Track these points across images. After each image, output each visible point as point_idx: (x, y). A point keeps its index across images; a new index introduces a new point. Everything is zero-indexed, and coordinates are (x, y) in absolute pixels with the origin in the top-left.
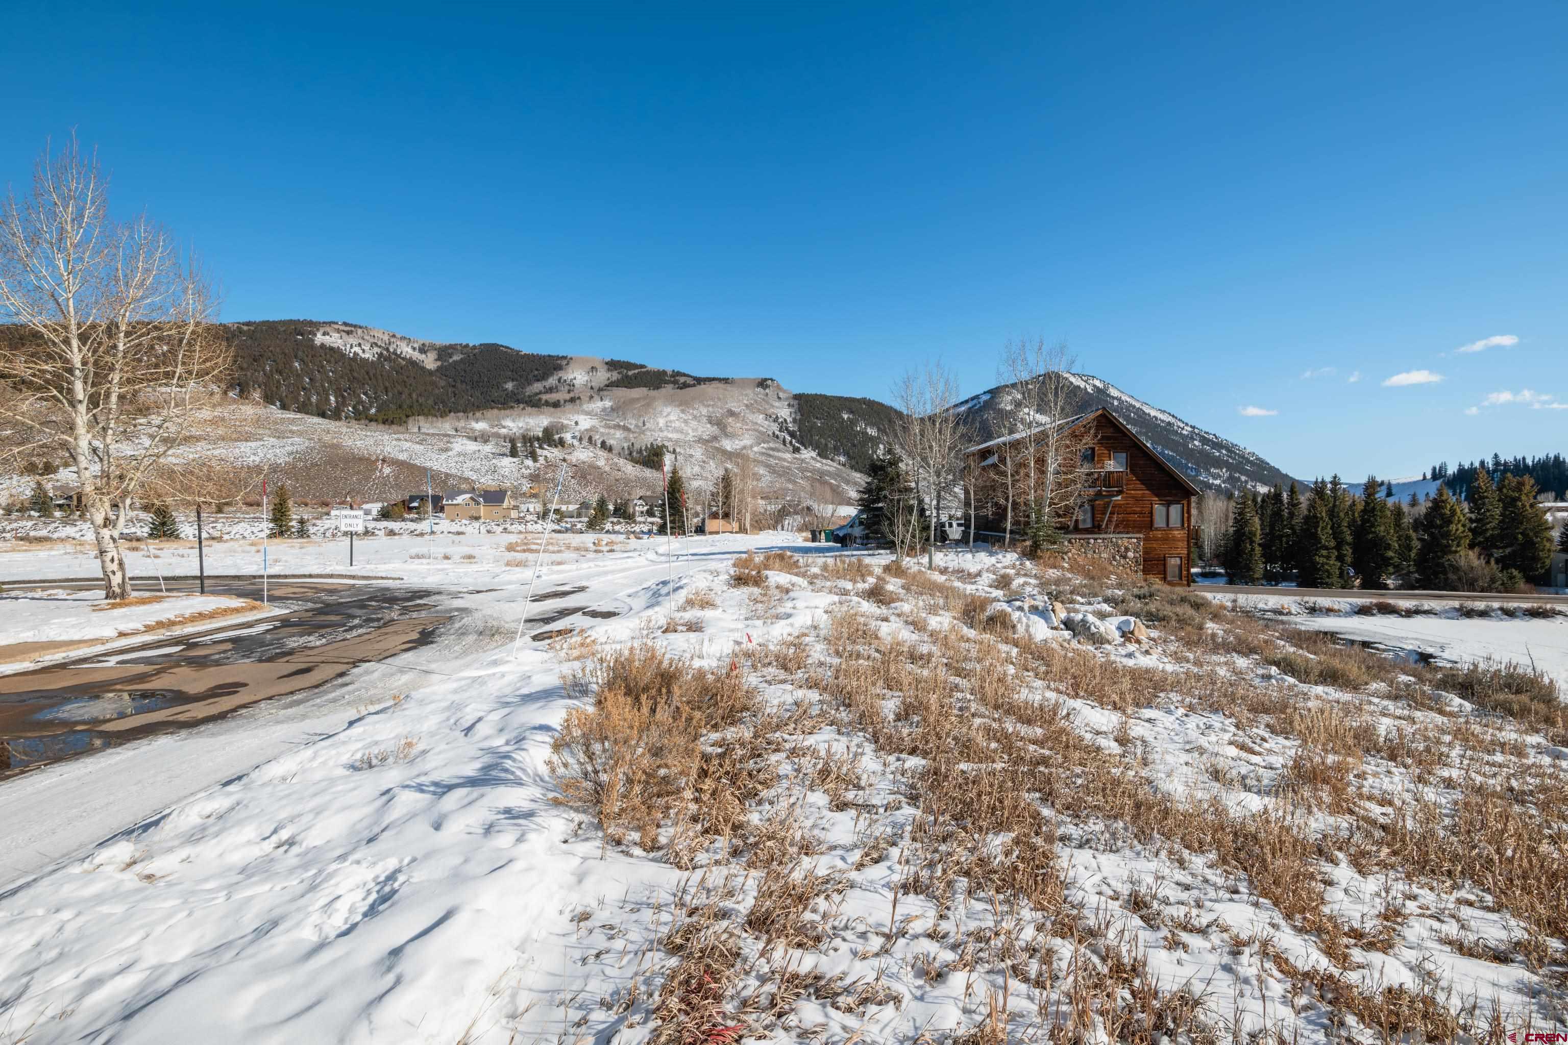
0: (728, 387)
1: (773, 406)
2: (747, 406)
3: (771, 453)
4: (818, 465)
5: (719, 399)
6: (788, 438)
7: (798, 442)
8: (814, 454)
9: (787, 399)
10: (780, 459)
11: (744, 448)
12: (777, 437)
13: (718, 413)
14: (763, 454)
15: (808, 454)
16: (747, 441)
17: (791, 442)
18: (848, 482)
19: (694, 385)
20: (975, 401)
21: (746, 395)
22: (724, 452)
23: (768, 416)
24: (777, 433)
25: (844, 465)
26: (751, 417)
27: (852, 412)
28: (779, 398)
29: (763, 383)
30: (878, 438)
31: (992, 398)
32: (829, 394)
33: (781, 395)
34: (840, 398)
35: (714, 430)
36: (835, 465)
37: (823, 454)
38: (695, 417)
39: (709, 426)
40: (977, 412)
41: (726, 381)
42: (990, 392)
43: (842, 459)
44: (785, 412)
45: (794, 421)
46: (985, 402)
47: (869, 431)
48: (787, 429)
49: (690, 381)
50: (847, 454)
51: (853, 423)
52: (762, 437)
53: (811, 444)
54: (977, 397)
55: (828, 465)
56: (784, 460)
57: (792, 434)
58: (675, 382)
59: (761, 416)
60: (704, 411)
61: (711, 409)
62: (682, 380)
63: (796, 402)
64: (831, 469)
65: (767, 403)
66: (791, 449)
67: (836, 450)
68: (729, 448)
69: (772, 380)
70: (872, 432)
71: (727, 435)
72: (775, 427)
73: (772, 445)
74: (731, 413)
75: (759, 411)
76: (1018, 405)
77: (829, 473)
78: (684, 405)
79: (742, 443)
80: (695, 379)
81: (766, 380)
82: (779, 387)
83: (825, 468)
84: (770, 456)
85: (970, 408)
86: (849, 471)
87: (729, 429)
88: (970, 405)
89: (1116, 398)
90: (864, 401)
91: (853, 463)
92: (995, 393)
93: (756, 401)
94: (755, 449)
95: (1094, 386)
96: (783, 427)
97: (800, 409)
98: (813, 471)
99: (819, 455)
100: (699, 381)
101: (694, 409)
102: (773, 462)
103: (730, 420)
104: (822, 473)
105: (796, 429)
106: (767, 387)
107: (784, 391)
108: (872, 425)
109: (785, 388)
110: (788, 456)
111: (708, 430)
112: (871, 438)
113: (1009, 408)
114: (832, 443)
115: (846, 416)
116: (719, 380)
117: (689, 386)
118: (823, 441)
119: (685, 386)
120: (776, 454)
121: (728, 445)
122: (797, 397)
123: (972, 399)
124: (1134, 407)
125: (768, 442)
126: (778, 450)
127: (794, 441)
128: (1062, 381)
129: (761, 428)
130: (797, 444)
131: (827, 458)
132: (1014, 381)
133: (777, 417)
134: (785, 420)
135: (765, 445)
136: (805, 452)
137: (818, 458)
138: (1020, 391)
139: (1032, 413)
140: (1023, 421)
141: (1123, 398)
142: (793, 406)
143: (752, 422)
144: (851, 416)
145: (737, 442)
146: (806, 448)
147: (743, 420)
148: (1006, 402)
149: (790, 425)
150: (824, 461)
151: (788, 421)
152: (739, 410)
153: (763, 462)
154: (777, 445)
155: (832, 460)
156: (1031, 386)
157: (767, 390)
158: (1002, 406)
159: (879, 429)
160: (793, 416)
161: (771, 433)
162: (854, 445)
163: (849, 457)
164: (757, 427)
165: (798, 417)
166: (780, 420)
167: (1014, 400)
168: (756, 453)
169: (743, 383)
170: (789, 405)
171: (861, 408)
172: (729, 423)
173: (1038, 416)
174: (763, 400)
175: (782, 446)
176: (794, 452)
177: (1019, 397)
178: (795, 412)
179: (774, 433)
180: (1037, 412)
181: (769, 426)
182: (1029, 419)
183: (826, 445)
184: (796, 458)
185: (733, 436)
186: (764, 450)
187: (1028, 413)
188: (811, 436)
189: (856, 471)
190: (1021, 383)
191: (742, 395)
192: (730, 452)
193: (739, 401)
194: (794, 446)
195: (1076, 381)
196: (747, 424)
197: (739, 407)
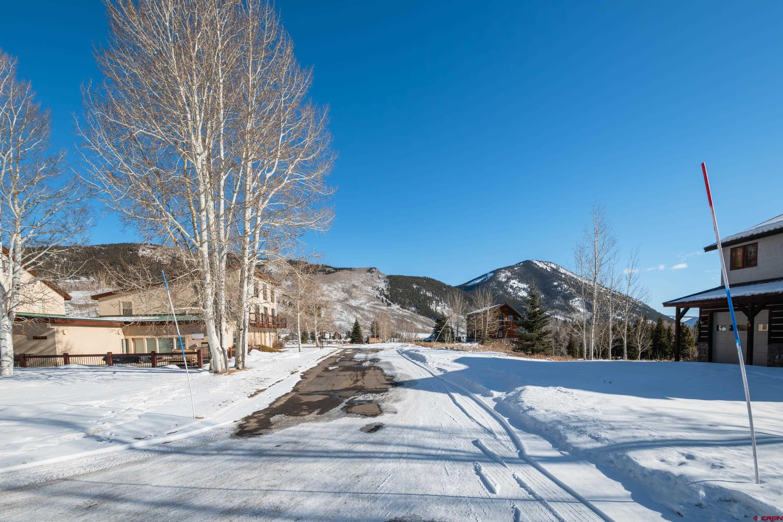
0: (352, 273)
1: (376, 282)
2: (362, 282)
3: (376, 306)
4: (401, 312)
5: (348, 279)
6: (385, 299)
7: (390, 300)
8: (398, 307)
9: (383, 278)
10: (380, 309)
11: (362, 304)
12: (379, 298)
13: (347, 286)
14: (371, 307)
15: (395, 307)
16: (363, 301)
17: (386, 301)
18: (416, 321)
19: (334, 272)
20: (485, 277)
21: (362, 277)
22: (351, 307)
23: (373, 287)
24: (379, 296)
25: (414, 312)
26: (365, 288)
27: (418, 284)
28: (379, 278)
29: (370, 270)
30: (433, 297)
31: (494, 275)
32: (405, 275)
33: (380, 276)
34: (412, 277)
35: (346, 295)
36: (410, 312)
37: (403, 306)
38: (335, 289)
39: (343, 293)
40: (486, 282)
41: (351, 269)
42: (492, 272)
43: (413, 309)
44: (382, 285)
45: (388, 289)
46: (491, 277)
47: (428, 294)
48: (384, 294)
49: (332, 270)
50: (416, 306)
51: (419, 290)
52: (371, 298)
53: (397, 301)
54: (486, 275)
55: (406, 312)
56: (383, 310)
57: (387, 297)
58: (324, 271)
59: (370, 288)
60: (340, 285)
61: (343, 284)
62: (328, 269)
63: (388, 280)
64: (408, 314)
65: (373, 280)
66: (386, 304)
67: (410, 304)
68: (354, 304)
69: (375, 268)
70: (429, 294)
71: (352, 298)
72: (377, 293)
73: (376, 302)
74: (354, 286)
75: (369, 285)
76: (509, 279)
77: (407, 317)
78: (329, 282)
79: (361, 302)
80: (334, 268)
81: (372, 268)
82: (379, 272)
83: (405, 314)
84: (375, 308)
85: (482, 281)
86: (417, 315)
87: (353, 295)
88: (482, 279)
89: (563, 274)
90: (424, 278)
91: (419, 311)
92: (496, 272)
93: (367, 280)
94: (368, 305)
95: (551, 267)
96: (382, 292)
97: (391, 284)
98: (399, 315)
99: (401, 307)
100: (337, 270)
101: (334, 284)
102: (377, 311)
103: (354, 290)
104: (403, 316)
105: (388, 294)
106: (373, 272)
107: (382, 274)
108: (429, 291)
109: (382, 272)
110: (385, 308)
111: (342, 295)
112: (429, 298)
113: (504, 280)
114: (408, 301)
115: (415, 287)
116: (347, 269)
117: (332, 273)
118: (403, 300)
119: (329, 272)
120: (378, 307)
121: (353, 303)
122: (389, 277)
123: (483, 276)
124: (573, 278)
125: (374, 301)
126: (379, 305)
127: (387, 300)
128: (533, 265)
129: (370, 294)
130: (389, 302)
131: (405, 309)
132: (506, 266)
133: (378, 288)
134: (383, 289)
135: (373, 303)
136: (394, 305)
137: (401, 309)
138: (509, 271)
139: (516, 282)
140: (512, 287)
141: (567, 274)
142: (387, 282)
143: (365, 291)
144: (418, 286)
145: (358, 301)
146: (394, 304)
147: (361, 290)
148: (502, 277)
149: (385, 292)
150: (404, 310)
151: (384, 290)
152: (358, 285)
153: (372, 311)
154: (379, 302)
155: (408, 309)
156: (516, 269)
157: (373, 274)
158: (500, 279)
159: (433, 293)
160: (387, 287)
161: (375, 296)
162: (420, 302)
163: (417, 308)
164: (368, 293)
165: (390, 288)
166: (380, 289)
167: (506, 276)
168: (368, 307)
169: (360, 270)
170: (384, 281)
171: (423, 282)
172: (353, 292)
173: (520, 284)
174: (371, 279)
175: (381, 303)
176: (388, 306)
177: (509, 274)
178: (388, 285)
179: (377, 296)
180: (519, 282)
181: (374, 292)
182: (515, 286)
183: (405, 302)
184: (389, 309)
185: (355, 298)
186: (372, 305)
187: (514, 283)
188: (397, 297)
189: (421, 315)
190: (510, 267)
191: (360, 277)
192: (354, 307)
193: (358, 280)
194: (388, 303)
195: (541, 265)
196: (363, 292)
197: (358, 283)
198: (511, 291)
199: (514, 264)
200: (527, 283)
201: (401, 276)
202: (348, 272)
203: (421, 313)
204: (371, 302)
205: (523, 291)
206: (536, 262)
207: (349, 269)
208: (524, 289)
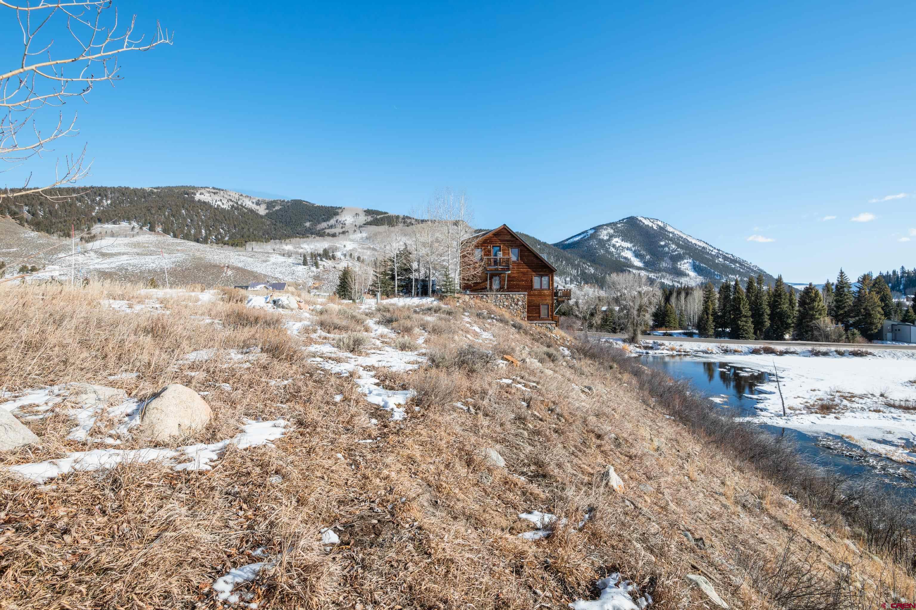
31: (595, 232)
40: (586, 240)
42: (593, 228)
46: (591, 235)
54: (586, 232)
58: (405, 222)
62: (409, 221)
69: (463, 222)
71: (434, 254)
74: (438, 241)
75: (454, 240)
76: (611, 237)
78: (409, 235)
79: (443, 258)
80: (416, 220)
81: (458, 221)
82: (467, 225)
85: (581, 238)
87: (436, 250)
88: (582, 236)
89: (671, 232)
92: (597, 229)
95: (658, 225)
100: (419, 222)
101: (415, 238)
106: (459, 225)
107: (470, 228)
109: (470, 226)
111: (423, 251)
113: (606, 238)
117: (413, 224)
122: (478, 231)
123: (583, 233)
124: (682, 238)
128: (638, 222)
132: (608, 222)
138: (612, 228)
139: (620, 241)
140: (614, 246)
141: (675, 232)
145: (440, 258)
147: (444, 245)
148: (604, 235)
152: (442, 239)
156: (619, 225)
157: (459, 227)
158: (601, 237)
164: (452, 249)
167: (609, 233)
169: (447, 223)
172: (435, 247)
173: (623, 243)
174: (457, 233)
177: (612, 231)
180: (622, 241)
182: (618, 245)
187: (617, 241)
190: (613, 223)
193: (442, 233)
195: (647, 222)
198: (613, 250)
199: (616, 220)
200: (631, 243)
205: (626, 251)
206: (641, 219)
208: (628, 249)
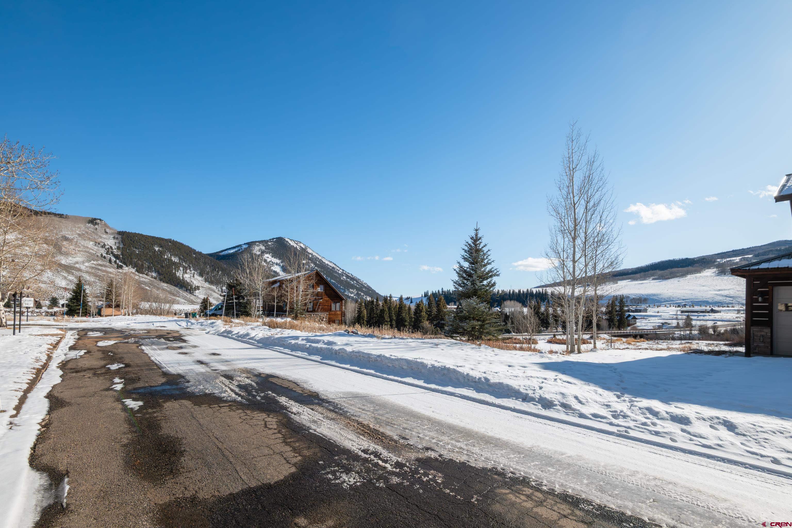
0: (63, 220)
1: (101, 237)
2: (79, 235)
3: (100, 267)
4: (137, 277)
5: (54, 227)
6: (113, 259)
7: (121, 262)
8: (133, 270)
9: (112, 234)
10: (106, 272)
11: (77, 263)
12: (105, 257)
13: (54, 237)
14: (93, 268)
15: (129, 270)
16: (79, 259)
17: (115, 262)
18: (158, 289)
19: (31, 216)
20: (239, 248)
21: (79, 227)
22: (60, 265)
23: (97, 243)
24: (104, 255)
25: (155, 278)
26: (83, 242)
27: (161, 247)
28: (106, 233)
29: (93, 221)
30: (179, 263)
31: (249, 247)
32: (145, 233)
33: (108, 230)
34: (153, 237)
35: (50, 249)
36: (149, 278)
37: (140, 270)
39: (44, 245)
40: (239, 253)
41: (61, 216)
42: (247, 244)
43: (154, 274)
44: (111, 242)
45: (118, 248)
46: (245, 249)
47: (173, 259)
48: (112, 253)
49: (28, 212)
50: (157, 271)
51: (162, 253)
52: (91, 257)
53: (131, 263)
54: (240, 246)
55: (144, 278)
56: (111, 273)
57: (116, 257)
59: (91, 243)
60: (41, 235)
61: (47, 234)
63: (119, 237)
64: (146, 280)
65: (97, 235)
66: (116, 266)
67: (149, 269)
68: (63, 262)
69: (100, 220)
70: (176, 260)
71: (61, 253)
72: (103, 251)
73: (100, 262)
74: (66, 239)
75: (90, 239)
76: (263, 252)
77: (145, 283)
79: (75, 260)
80: (32, 211)
81: (95, 219)
82: (106, 225)
83: (142, 279)
84: (99, 269)
85: (236, 251)
86: (159, 282)
87: (64, 249)
88: (236, 249)
89: (311, 254)
90: (170, 241)
91: (162, 277)
92: (251, 244)
93: (87, 233)
94: (87, 264)
95: (301, 247)
96: (109, 251)
97: (123, 241)
98: (134, 281)
99: (137, 271)
100: (37, 213)
101: (31, 232)
102: (100, 273)
103: (65, 243)
104: (141, 283)
105: (119, 253)
106: (96, 224)
107: (110, 229)
108: (175, 255)
109: (111, 226)
110: (113, 270)
111: (43, 248)
112: (175, 263)
113: (258, 253)
114: (146, 265)
115: (157, 249)
116: (55, 215)
117: (27, 216)
118: (140, 263)
119: (24, 215)
120: (104, 268)
121: (64, 261)
122: (120, 233)
123: (237, 246)
124: (318, 259)
125: (97, 260)
126: (105, 266)
127: (118, 261)
128: (285, 242)
129: (91, 251)
130: (120, 263)
131: (144, 274)
132: (261, 240)
133: (105, 245)
134: (111, 247)
135: (95, 262)
136: (127, 268)
137: (137, 273)
138: (264, 245)
139: (270, 257)
140: (265, 261)
141: (314, 254)
142: (117, 238)
143: (84, 246)
144: (161, 249)
145: (70, 258)
146: (127, 266)
147: (76, 244)
148: (256, 250)
149: (115, 251)
150: (141, 275)
151: (113, 248)
152: (72, 237)
153: (93, 273)
154: (104, 263)
155: (147, 275)
156: (270, 244)
157: (97, 226)
158: (254, 252)
159: (180, 258)
160: (117, 245)
161: (99, 255)
162: (163, 267)
163: (159, 274)
164: (88, 250)
165: (121, 246)
166: (107, 247)
167: (260, 250)
168: (87, 267)
169: (76, 219)
170: (114, 238)
171: (168, 245)
172: (63, 245)
173: (273, 258)
174: (93, 232)
175: (108, 264)
176: (117, 268)
177: (263, 248)
178: (119, 243)
179: (102, 255)
180: (272, 257)
181: (98, 250)
182: (268, 260)
183: (142, 265)
184: (119, 272)
185: (67, 254)
186: (94, 266)
187: (268, 257)
188: (131, 259)
189: (164, 282)
190: (264, 241)
191: (75, 227)
192: (65, 265)
193: (73, 231)
194: (118, 264)
195: (292, 243)
196: (80, 247)
197: (72, 235)
198: (265, 264)
199: (267, 238)
200: (280, 259)
201: (139, 234)
202: (56, 219)
203: (164, 279)
204: (92, 262)
205: (275, 266)
206: (288, 240)
207: (58, 215)
208: (277, 264)
